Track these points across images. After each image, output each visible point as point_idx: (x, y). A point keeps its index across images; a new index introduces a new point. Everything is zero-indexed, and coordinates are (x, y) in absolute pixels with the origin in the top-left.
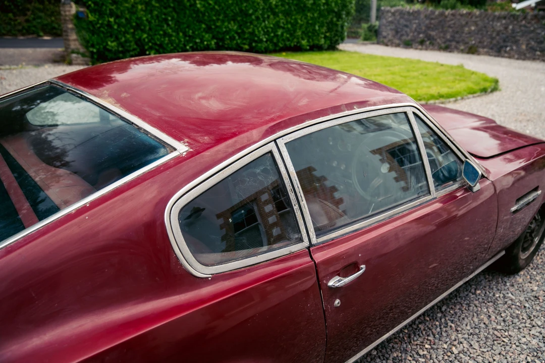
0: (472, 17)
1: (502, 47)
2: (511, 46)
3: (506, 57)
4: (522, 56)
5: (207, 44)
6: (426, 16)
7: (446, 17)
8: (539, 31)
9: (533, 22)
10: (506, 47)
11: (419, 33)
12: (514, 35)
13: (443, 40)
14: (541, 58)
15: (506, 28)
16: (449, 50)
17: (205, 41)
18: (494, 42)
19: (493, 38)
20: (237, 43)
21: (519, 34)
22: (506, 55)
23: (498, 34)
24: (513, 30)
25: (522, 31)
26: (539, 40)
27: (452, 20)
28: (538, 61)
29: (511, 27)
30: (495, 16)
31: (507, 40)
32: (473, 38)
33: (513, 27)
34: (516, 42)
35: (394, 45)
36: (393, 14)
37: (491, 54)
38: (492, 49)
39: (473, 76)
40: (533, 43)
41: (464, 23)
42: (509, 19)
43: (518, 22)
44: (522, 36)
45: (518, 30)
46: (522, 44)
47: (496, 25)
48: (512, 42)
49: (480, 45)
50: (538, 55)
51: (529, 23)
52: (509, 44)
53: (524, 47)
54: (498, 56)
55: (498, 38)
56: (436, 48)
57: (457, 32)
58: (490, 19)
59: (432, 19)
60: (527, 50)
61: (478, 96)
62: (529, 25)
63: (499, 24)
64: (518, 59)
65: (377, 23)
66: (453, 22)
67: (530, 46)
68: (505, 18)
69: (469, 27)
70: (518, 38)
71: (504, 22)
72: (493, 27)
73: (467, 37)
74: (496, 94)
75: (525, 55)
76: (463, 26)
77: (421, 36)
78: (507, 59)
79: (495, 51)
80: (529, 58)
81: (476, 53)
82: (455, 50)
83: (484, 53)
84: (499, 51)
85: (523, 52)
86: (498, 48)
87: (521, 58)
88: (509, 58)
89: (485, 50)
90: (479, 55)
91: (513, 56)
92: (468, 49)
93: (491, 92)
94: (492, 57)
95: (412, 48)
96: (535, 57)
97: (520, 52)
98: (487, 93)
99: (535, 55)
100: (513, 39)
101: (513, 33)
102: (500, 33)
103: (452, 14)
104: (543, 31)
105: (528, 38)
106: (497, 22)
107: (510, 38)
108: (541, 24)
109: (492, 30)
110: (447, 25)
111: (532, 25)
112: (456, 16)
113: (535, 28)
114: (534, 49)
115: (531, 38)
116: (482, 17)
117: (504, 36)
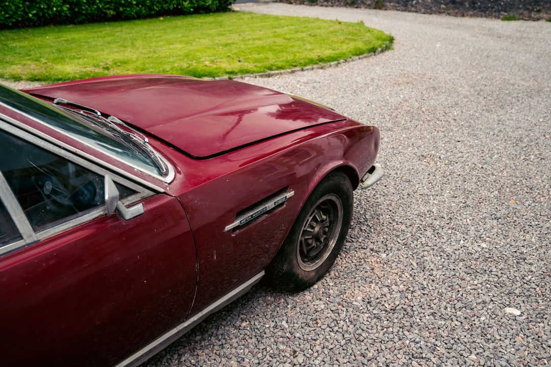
1: (407, 1)
3: (414, 12)
4: (429, 10)
5: (57, 11)
10: (412, 0)
14: (446, 12)
16: (356, 6)
17: (54, 6)
20: (98, 7)
22: (413, 9)
28: (444, 15)
35: (298, 2)
37: (398, 8)
38: (398, 3)
39: (368, 34)
50: (443, 9)
54: (405, 11)
56: (342, 4)
60: (432, 3)
61: (365, 57)
64: (424, 13)
74: (388, 53)
75: (431, 8)
78: (415, 14)
79: (402, 5)
80: (435, 12)
81: (384, 8)
82: (362, 6)
83: (391, 7)
84: (406, 6)
85: (429, 5)
86: (404, 2)
87: (428, 13)
88: (416, 12)
89: (392, 4)
90: (385, 10)
91: (420, 10)
92: (374, 3)
93: (382, 51)
94: (399, 12)
95: (317, 5)
96: (440, 10)
97: (426, 5)
98: (376, 53)
99: (440, 8)
114: (438, 2)
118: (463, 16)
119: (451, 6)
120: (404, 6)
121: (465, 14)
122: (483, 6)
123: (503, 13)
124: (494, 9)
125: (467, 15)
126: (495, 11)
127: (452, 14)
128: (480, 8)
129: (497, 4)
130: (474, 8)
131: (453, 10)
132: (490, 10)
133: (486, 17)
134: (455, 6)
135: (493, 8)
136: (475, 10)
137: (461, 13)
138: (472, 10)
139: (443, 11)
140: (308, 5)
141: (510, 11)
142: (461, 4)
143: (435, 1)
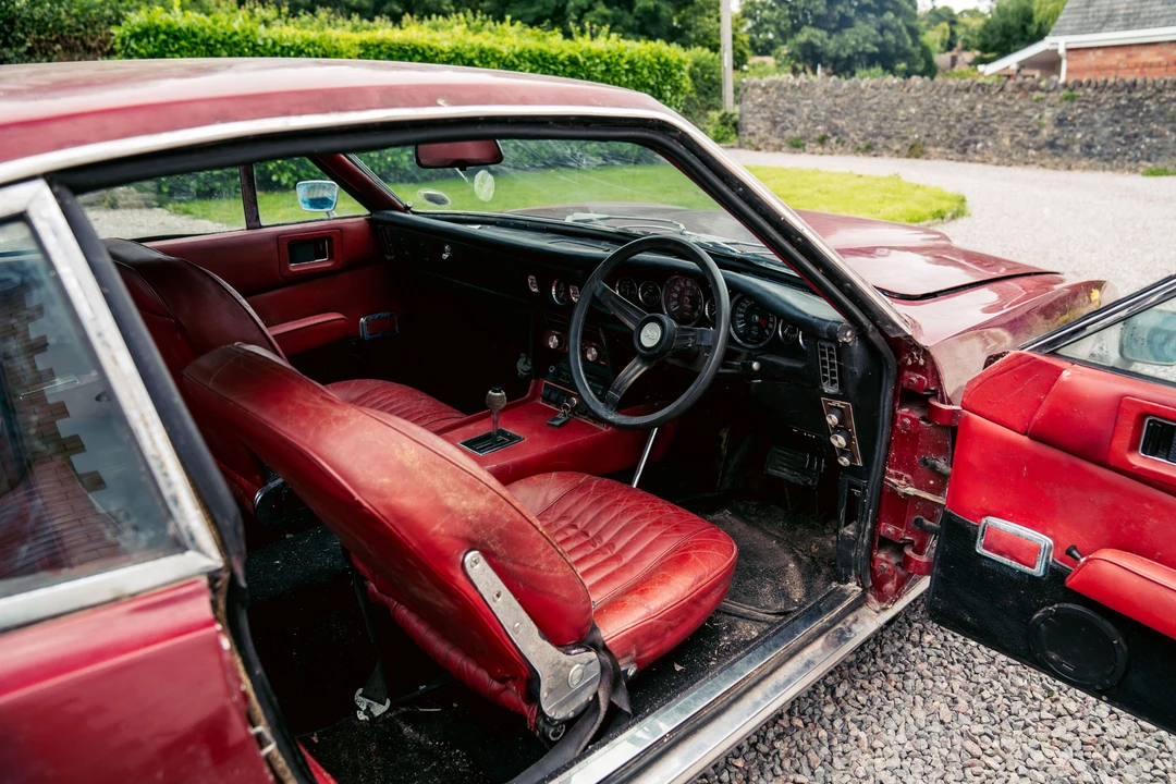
0: (908, 91)
1: (967, 143)
2: (983, 141)
3: (978, 162)
4: (1006, 159)
6: (825, 92)
7: (862, 92)
8: (1029, 112)
9: (1017, 96)
10: (976, 142)
11: (816, 123)
12: (987, 120)
13: (862, 134)
14: (1039, 162)
15: (972, 109)
16: (874, 153)
18: (954, 134)
19: (950, 128)
21: (995, 119)
22: (977, 158)
23: (959, 121)
24: (984, 112)
25: (999, 112)
26: (1030, 129)
27: (875, 96)
28: (1034, 167)
29: (979, 106)
30: (950, 87)
31: (976, 129)
32: (914, 129)
33: (984, 107)
34: (992, 133)
35: (770, 147)
36: (765, 90)
37: (950, 157)
38: (951, 147)
39: (919, 192)
40: (1021, 134)
41: (896, 101)
42: (974, 91)
43: (991, 97)
44: (1001, 121)
45: (993, 112)
46: (1003, 136)
47: (954, 104)
48: (985, 134)
49: (928, 140)
50: (1032, 156)
51: (1010, 98)
52: (980, 137)
53: (1006, 142)
54: (963, 160)
55: (959, 126)
56: (849, 149)
57: (885, 119)
58: (942, 93)
59: (837, 96)
60: (1013, 147)
62: (1010, 103)
63: (958, 102)
64: (997, 164)
65: (737, 109)
66: (876, 100)
67: (1017, 139)
68: (968, 90)
69: (905, 109)
70: (996, 126)
71: (966, 97)
72: (949, 109)
73: (904, 128)
74: (960, 221)
75: (1009, 155)
76: (894, 108)
77: (820, 128)
78: (980, 165)
79: (957, 151)
80: (1017, 163)
81: (924, 156)
82: (885, 153)
83: (936, 155)
84: (964, 151)
85: (1006, 151)
86: (961, 146)
87: (1004, 164)
88: (984, 162)
89: (939, 149)
90: (927, 159)
91: (990, 159)
92: (907, 149)
93: (953, 217)
94: (951, 163)
95: (804, 151)
96: (1027, 160)
97: (1000, 151)
98: (945, 220)
99: (1026, 156)
100: (986, 128)
101: (985, 117)
102: (963, 118)
103: (872, 87)
104: (1035, 113)
105: (1012, 125)
106: (955, 98)
107: (980, 126)
108: (1031, 100)
109: (948, 112)
110: (866, 106)
111: (1016, 102)
112: (882, 90)
113: (1021, 107)
114: (1023, 146)
115: (1017, 126)
116: (927, 91)
117: (969, 122)
118: (1069, 168)
119: (1047, 151)
120: (961, 153)
121: (1073, 166)
122: (1106, 151)
123: (1144, 163)
124: (1127, 157)
125: (1077, 168)
126: (1130, 160)
127: (1049, 166)
128: (1100, 154)
129: (1133, 147)
130: (1090, 155)
131: (1051, 159)
132: (1119, 157)
133: (1111, 170)
134: (1055, 151)
135: (1126, 154)
136: (1091, 158)
137: (1066, 164)
138: (1087, 159)
139: (1032, 160)
140: (789, 152)
141: (1157, 160)
142: (1066, 148)
143: (1019, 143)
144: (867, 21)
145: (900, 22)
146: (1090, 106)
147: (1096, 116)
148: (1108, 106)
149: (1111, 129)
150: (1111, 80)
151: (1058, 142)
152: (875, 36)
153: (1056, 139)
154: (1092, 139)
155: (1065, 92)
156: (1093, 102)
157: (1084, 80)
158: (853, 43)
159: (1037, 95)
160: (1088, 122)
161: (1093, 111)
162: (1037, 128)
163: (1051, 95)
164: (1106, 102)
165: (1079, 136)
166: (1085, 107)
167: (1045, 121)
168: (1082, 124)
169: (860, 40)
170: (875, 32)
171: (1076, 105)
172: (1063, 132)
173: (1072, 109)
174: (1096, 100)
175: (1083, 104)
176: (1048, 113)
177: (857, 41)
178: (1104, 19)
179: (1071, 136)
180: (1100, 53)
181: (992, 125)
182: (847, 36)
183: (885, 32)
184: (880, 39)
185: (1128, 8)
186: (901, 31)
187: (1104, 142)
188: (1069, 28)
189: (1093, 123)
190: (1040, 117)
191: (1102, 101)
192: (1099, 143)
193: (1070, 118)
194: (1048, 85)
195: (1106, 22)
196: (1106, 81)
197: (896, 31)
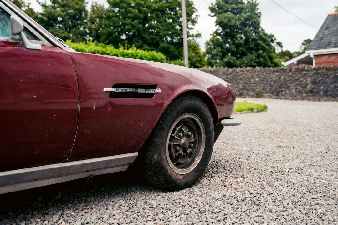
0: (255, 72)
1: (279, 92)
2: (285, 91)
3: (284, 99)
4: (294, 97)
6: (223, 73)
7: (237, 73)
8: (302, 79)
9: (297, 73)
10: (282, 91)
12: (285, 83)
13: (238, 89)
14: (307, 98)
15: (280, 78)
16: (243, 96)
18: (273, 88)
19: (272, 86)
21: (289, 82)
22: (283, 97)
23: (275, 83)
24: (284, 79)
25: (290, 79)
26: (303, 86)
27: (242, 74)
28: (306, 101)
29: (282, 77)
31: (282, 86)
32: (258, 87)
33: (284, 77)
34: (288, 88)
37: (273, 97)
38: (272, 93)
40: (299, 88)
41: (250, 76)
42: (280, 72)
43: (287, 74)
44: (291, 83)
45: (288, 79)
46: (292, 89)
47: (273, 77)
48: (285, 88)
49: (264, 91)
50: (305, 96)
51: (294, 74)
52: (284, 89)
53: (294, 91)
54: (278, 98)
55: (275, 85)
57: (247, 83)
58: (268, 73)
59: (228, 75)
60: (296, 93)
63: (274, 76)
64: (291, 100)
66: (242, 76)
67: (298, 90)
68: (277, 72)
69: (254, 79)
70: (289, 85)
71: (277, 74)
72: (271, 78)
73: (254, 87)
75: (296, 96)
76: (250, 79)
78: (284, 100)
79: (275, 95)
80: (299, 99)
81: (262, 97)
82: (247, 96)
83: (267, 97)
84: (278, 95)
85: (294, 95)
86: (277, 93)
87: (294, 100)
88: (286, 99)
89: (268, 94)
90: (264, 98)
91: (288, 98)
92: (256, 94)
93: (258, 111)
94: (274, 100)
96: (302, 98)
97: (292, 95)
98: (254, 112)
99: (302, 96)
100: (286, 86)
101: (285, 81)
102: (276, 82)
103: (241, 71)
104: (304, 79)
105: (295, 84)
106: (273, 74)
107: (283, 85)
108: (302, 74)
109: (270, 80)
110: (239, 78)
111: (296, 76)
112: (245, 72)
113: (298, 77)
114: (301, 92)
115: (297, 85)
116: (262, 72)
117: (279, 84)
118: (320, 101)
119: (310, 94)
120: (277, 96)
121: (321, 100)
122: (333, 93)
125: (323, 100)
127: (311, 100)
128: (331, 95)
130: (327, 95)
131: (312, 97)
133: (336, 101)
134: (313, 94)
136: (328, 96)
137: (318, 99)
138: (326, 97)
139: (304, 98)
142: (317, 93)
143: (299, 91)
144: (252, 53)
145: (265, 54)
146: (325, 76)
147: (328, 80)
148: (332, 76)
149: (334, 85)
150: (332, 66)
151: (314, 90)
152: (255, 59)
153: (313, 89)
154: (327, 89)
155: (314, 71)
156: (326, 75)
157: (322, 66)
158: (247, 62)
159: (304, 72)
160: (325, 82)
161: (326, 78)
162: (305, 85)
163: (310, 72)
164: (331, 75)
165: (322, 88)
166: (323, 77)
167: (308, 83)
168: (323, 83)
169: (249, 61)
170: (255, 58)
171: (319, 76)
172: (315, 86)
173: (318, 78)
174: (327, 74)
175: (322, 75)
176: (309, 79)
177: (248, 61)
178: (327, 44)
179: (319, 88)
180: (327, 57)
181: (288, 84)
182: (244, 59)
183: (259, 58)
184: (257, 60)
185: (336, 40)
186: (266, 57)
187: (332, 90)
188: (314, 48)
189: (327, 82)
190: (306, 81)
191: (329, 74)
192: (330, 90)
193: (318, 81)
194: (308, 69)
195: (328, 45)
196: (330, 67)
197: (264, 57)
